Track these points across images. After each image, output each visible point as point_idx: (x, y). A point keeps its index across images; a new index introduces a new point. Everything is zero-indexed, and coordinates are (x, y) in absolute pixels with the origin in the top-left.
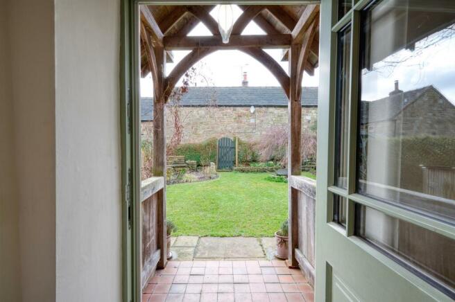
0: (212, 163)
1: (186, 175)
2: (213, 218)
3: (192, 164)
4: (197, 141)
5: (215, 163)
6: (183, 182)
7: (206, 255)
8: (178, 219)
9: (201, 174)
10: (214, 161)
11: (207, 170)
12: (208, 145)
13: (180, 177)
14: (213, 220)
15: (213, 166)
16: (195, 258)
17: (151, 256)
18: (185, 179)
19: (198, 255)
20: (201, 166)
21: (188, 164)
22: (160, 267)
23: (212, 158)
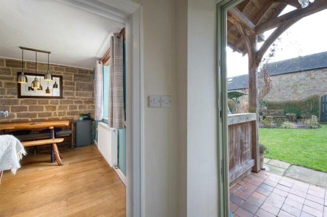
0: (312, 116)
1: (285, 123)
2: (308, 155)
3: (292, 117)
4: (296, 99)
5: (318, 116)
6: (282, 128)
7: (296, 177)
8: (273, 149)
9: (300, 124)
10: (317, 115)
11: (308, 121)
12: (309, 101)
13: (279, 124)
14: (308, 156)
15: (314, 119)
16: (284, 175)
17: (247, 160)
18: (284, 126)
19: (287, 175)
20: (302, 118)
21: (287, 116)
22: (254, 170)
23: (314, 112)
